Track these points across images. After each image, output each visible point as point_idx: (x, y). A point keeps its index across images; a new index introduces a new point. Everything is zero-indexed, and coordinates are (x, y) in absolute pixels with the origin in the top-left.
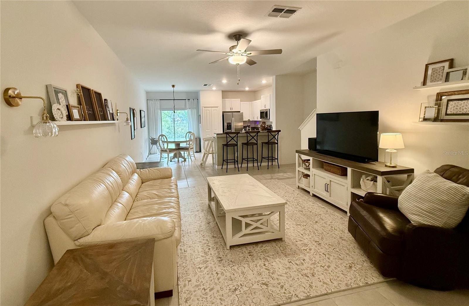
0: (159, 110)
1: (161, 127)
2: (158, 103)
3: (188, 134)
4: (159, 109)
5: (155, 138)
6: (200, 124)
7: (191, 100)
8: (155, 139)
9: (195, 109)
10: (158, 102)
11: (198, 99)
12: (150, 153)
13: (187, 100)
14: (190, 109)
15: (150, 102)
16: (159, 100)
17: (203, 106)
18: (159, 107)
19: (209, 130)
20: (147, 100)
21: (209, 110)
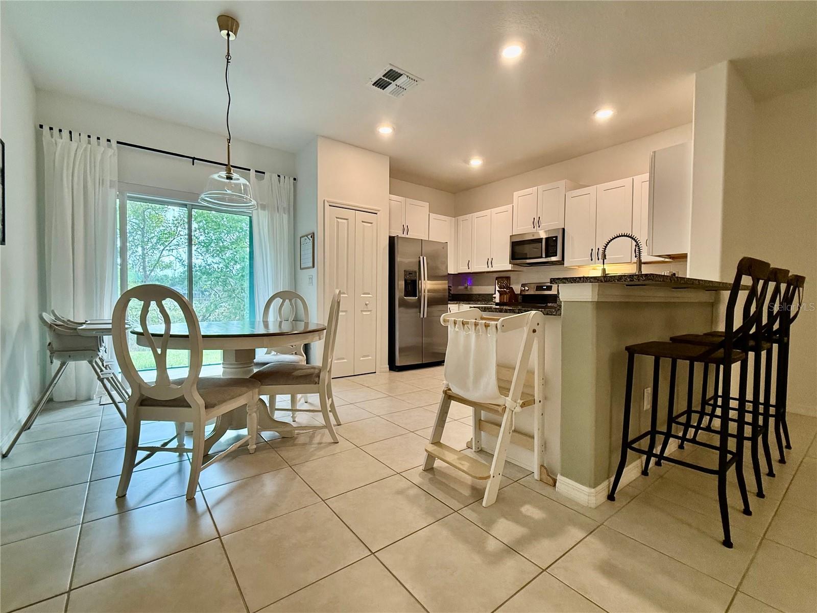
5: (82, 324)
6: (306, 274)
7: (271, 177)
8: (84, 327)
9: (284, 213)
10: (110, 152)
11: (295, 179)
12: (50, 400)
13: (252, 172)
14: (266, 212)
15: (60, 141)
16: (114, 143)
17: (326, 199)
18: (116, 179)
19: (346, 293)
20: (41, 126)
21: (347, 219)
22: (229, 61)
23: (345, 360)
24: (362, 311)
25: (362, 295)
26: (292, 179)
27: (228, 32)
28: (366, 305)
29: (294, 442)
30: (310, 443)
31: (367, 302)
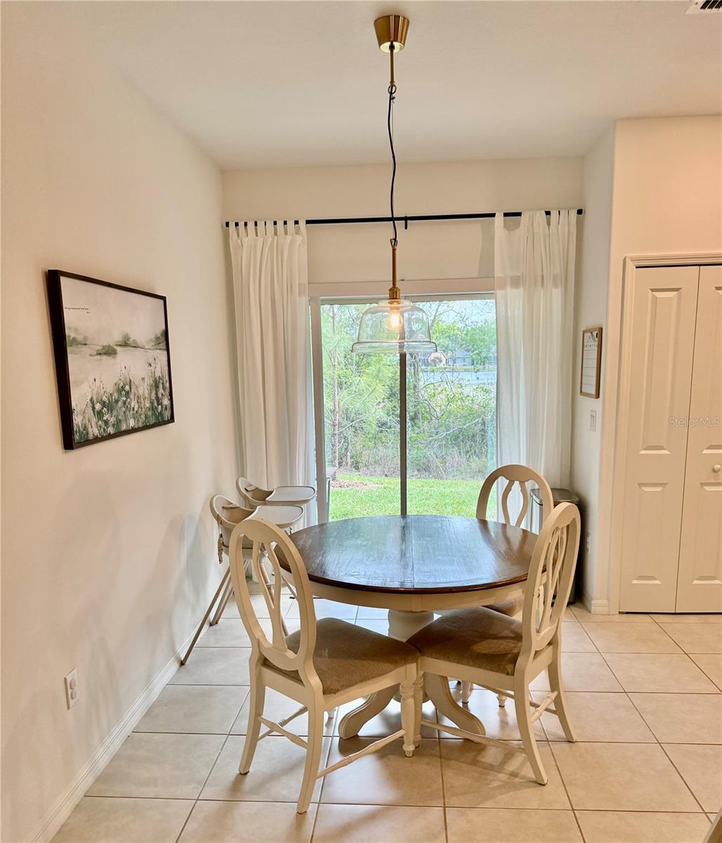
0: (304, 300)
1: (313, 445)
2: (297, 243)
3: (502, 482)
4: (300, 293)
6: (588, 406)
7: (533, 220)
9: (555, 286)
10: (299, 239)
11: (580, 212)
13: (499, 219)
14: (521, 290)
15: (245, 240)
16: (302, 223)
17: (628, 255)
18: (305, 281)
19: (665, 447)
20: (227, 224)
21: (677, 290)
22: (394, 95)
23: (657, 582)
24: (702, 484)
25: (705, 451)
26: (574, 213)
27: (392, 43)
28: (715, 471)
29: (476, 756)
30: (500, 768)
31: (717, 467)
